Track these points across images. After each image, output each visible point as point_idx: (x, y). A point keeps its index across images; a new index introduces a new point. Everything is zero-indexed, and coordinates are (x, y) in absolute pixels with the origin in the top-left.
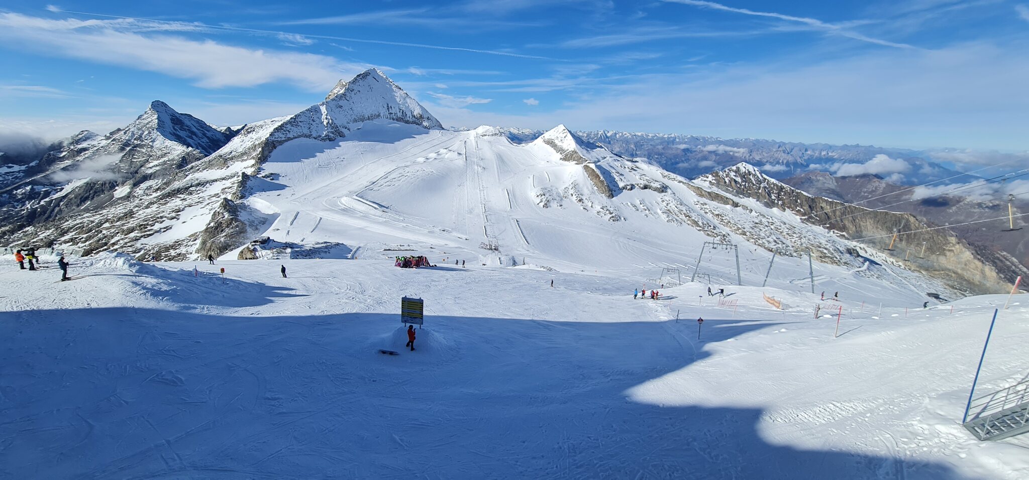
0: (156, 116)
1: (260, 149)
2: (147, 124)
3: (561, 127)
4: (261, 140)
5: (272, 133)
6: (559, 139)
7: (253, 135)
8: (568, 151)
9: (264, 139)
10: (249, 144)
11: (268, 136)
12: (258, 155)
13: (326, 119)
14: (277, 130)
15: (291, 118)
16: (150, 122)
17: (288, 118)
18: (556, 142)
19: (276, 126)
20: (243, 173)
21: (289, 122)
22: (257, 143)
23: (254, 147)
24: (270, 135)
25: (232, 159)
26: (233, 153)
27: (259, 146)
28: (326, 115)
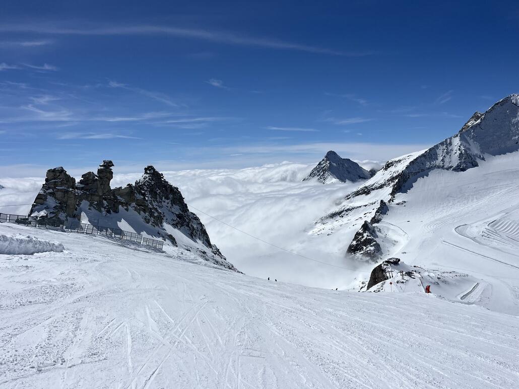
0: (328, 162)
1: (397, 180)
2: (323, 167)
5: (408, 165)
7: (392, 169)
9: (400, 172)
10: (388, 177)
11: (405, 168)
12: (395, 185)
13: (460, 149)
14: (412, 163)
15: (426, 152)
16: (324, 166)
17: (423, 152)
19: (412, 159)
20: (382, 201)
21: (423, 155)
22: (395, 175)
23: (392, 179)
25: (373, 189)
26: (375, 184)
27: (396, 178)
28: (459, 146)
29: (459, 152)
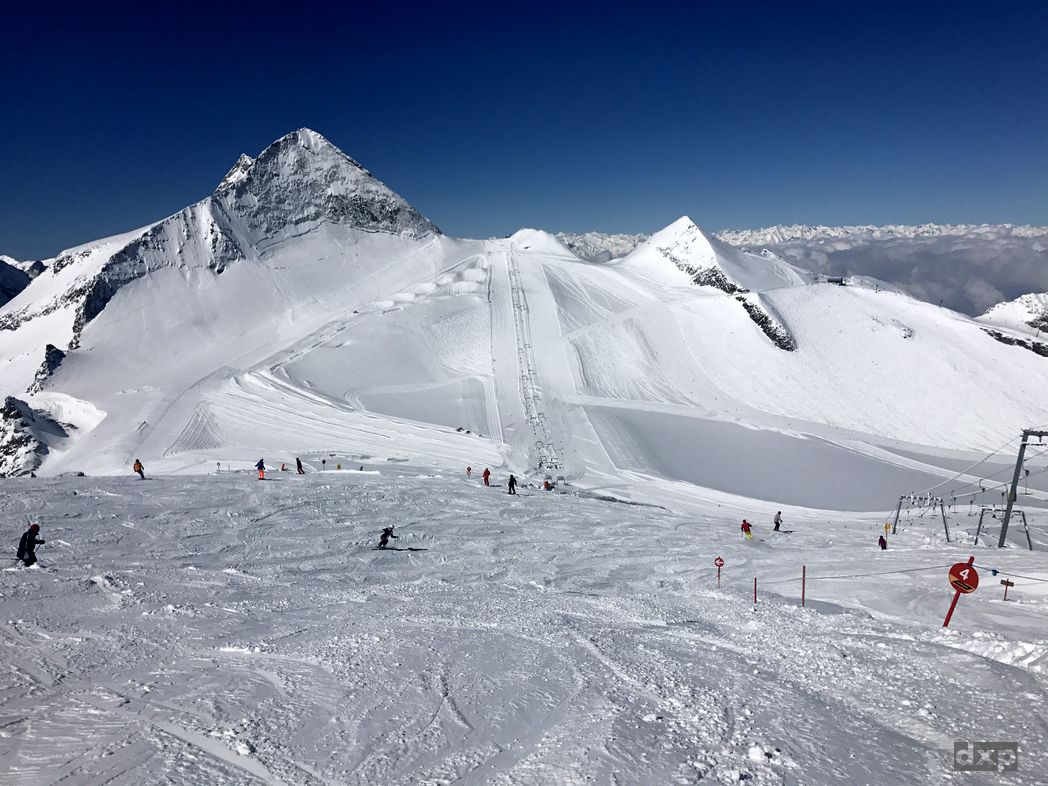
1: (84, 299)
3: (685, 221)
4: (87, 281)
5: (107, 265)
6: (682, 247)
7: (71, 271)
8: (702, 271)
9: (90, 278)
10: (63, 290)
11: (100, 271)
12: (79, 309)
13: (212, 231)
15: (146, 234)
18: (675, 253)
20: (50, 348)
22: (78, 287)
23: (72, 296)
24: (103, 270)
25: (28, 320)
27: (81, 292)
28: (212, 225)
29: (211, 237)
